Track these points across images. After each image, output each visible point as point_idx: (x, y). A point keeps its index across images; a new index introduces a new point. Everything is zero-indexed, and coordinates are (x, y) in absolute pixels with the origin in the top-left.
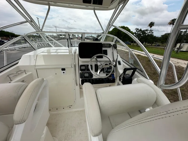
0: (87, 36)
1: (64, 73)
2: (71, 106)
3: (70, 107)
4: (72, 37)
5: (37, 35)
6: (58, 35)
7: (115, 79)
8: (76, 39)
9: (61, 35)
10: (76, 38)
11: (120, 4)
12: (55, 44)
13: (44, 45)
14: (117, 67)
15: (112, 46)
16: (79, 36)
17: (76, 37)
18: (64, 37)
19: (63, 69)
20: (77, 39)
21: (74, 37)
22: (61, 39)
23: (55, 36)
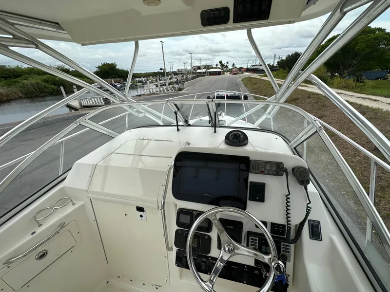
0: (254, 64)
1: (141, 216)
2: (160, 286)
3: (157, 287)
4: (219, 70)
5: (160, 71)
6: (194, 68)
7: (290, 282)
8: (228, 73)
9: (199, 68)
10: (228, 71)
11: (349, 8)
12: (186, 87)
13: (168, 91)
14: (301, 244)
15: (287, 175)
16: (236, 67)
17: (229, 69)
18: (204, 70)
19: (140, 209)
20: (230, 73)
21: (225, 69)
22: (198, 76)
23: (188, 71)
